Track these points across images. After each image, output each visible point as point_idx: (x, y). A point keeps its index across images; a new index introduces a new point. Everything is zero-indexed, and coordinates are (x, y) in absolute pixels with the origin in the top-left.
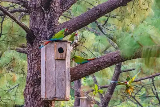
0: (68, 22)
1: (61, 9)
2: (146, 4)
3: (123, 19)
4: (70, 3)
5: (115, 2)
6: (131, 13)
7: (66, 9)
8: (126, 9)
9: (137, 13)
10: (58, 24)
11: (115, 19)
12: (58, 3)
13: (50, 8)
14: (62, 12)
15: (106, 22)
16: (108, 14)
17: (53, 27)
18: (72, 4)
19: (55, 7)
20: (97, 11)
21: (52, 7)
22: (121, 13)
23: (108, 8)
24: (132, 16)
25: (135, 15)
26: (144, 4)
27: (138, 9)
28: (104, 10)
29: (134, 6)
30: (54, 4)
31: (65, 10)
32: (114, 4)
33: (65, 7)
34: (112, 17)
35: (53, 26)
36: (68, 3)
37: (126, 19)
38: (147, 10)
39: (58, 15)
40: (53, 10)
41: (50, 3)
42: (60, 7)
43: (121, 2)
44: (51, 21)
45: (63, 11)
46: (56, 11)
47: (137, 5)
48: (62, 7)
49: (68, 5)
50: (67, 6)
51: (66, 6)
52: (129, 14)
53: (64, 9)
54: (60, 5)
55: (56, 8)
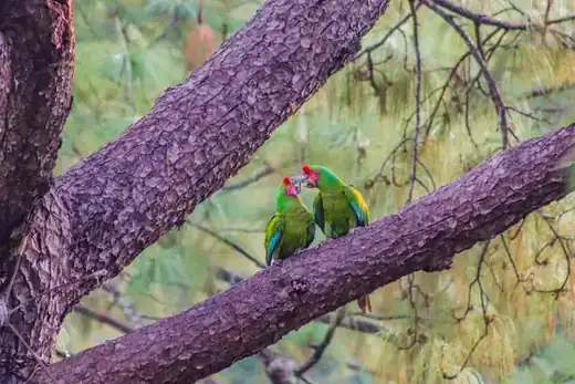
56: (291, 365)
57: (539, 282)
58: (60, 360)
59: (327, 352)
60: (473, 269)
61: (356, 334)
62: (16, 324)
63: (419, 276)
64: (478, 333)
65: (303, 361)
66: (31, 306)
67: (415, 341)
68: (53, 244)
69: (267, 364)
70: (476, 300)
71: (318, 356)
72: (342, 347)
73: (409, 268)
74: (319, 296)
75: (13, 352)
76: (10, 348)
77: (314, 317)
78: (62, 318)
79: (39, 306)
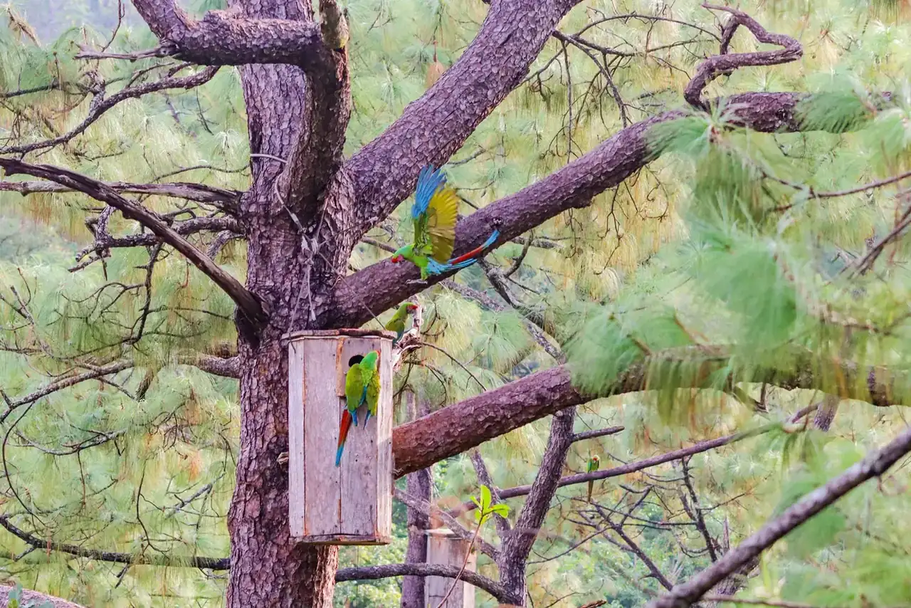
0: (383, 265)
1: (359, 218)
2: (660, 198)
3: (580, 251)
4: (389, 198)
5: (550, 194)
6: (608, 231)
7: (376, 218)
8: (588, 218)
9: (627, 231)
10: (350, 273)
11: (550, 250)
12: (348, 197)
13: (320, 215)
14: (362, 228)
15: (519, 262)
16: (525, 236)
17: (330, 282)
18: (397, 202)
19: (336, 211)
20: (488, 226)
21: (326, 212)
22: (573, 230)
23: (525, 215)
24: (610, 240)
25: (619, 238)
26: (653, 200)
27: (631, 216)
28: (511, 220)
29: (616, 207)
30: (335, 200)
31: (374, 222)
32: (544, 201)
33: (372, 214)
34: (539, 246)
35: (329, 278)
36: (385, 197)
37: (589, 252)
38: (663, 220)
39: (347, 240)
40: (328, 222)
41: (319, 198)
42: (356, 214)
43: (572, 191)
44: (325, 262)
45: (367, 227)
46: (339, 224)
47: (628, 204)
48: (363, 212)
49: (382, 205)
50: (381, 210)
51: (375, 209)
52: (602, 234)
53: (371, 220)
54: (355, 205)
55: (339, 216)
56: (502, 271)
57: (650, 212)
58: (353, 272)
59: (523, 262)
60: (608, 206)
61: (542, 250)
62: (324, 253)
63: (576, 212)
64: (615, 245)
65: (509, 268)
66: (332, 242)
67: (575, 252)
68: (344, 203)
69: (487, 271)
70: (612, 226)
71: (518, 265)
72: (535, 258)
73: (565, 206)
74: (509, 227)
75: (323, 270)
76: (321, 267)
77: (508, 240)
78: (352, 248)
79: (337, 241)
